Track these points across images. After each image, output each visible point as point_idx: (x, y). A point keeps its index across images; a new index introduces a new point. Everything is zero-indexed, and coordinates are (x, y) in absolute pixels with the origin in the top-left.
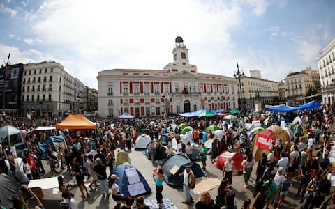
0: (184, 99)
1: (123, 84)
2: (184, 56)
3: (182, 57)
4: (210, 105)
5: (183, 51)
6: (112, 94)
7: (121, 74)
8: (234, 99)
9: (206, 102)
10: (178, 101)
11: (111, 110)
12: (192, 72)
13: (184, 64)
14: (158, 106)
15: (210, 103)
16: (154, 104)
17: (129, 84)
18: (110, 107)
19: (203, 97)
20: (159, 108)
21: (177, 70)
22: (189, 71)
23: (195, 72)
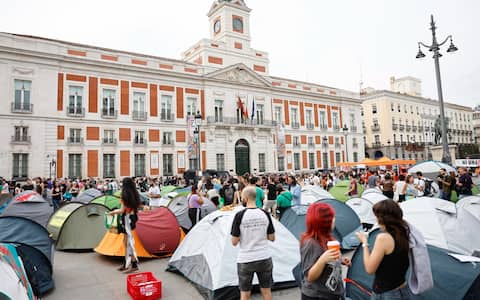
0: (236, 137)
1: (66, 83)
2: (238, 24)
3: (235, 29)
4: (297, 155)
5: (239, 13)
6: (27, 107)
7: (64, 52)
8: (355, 145)
9: (289, 147)
10: (221, 141)
11: (21, 159)
12: (257, 68)
13: (238, 46)
14: (168, 151)
15: (297, 151)
16: (157, 145)
17: (86, 85)
18: (18, 149)
19: (282, 134)
20: (170, 156)
21: (219, 61)
22: (250, 65)
23: (262, 69)
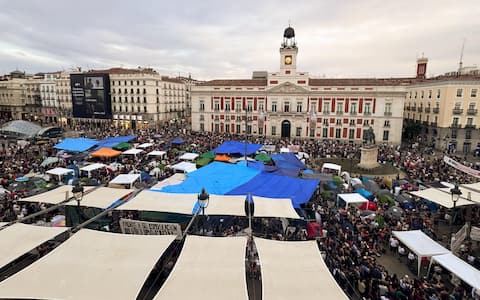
1: (214, 100)
3: (287, 63)
4: (326, 129)
5: (290, 53)
6: (203, 109)
7: (213, 89)
8: (388, 125)
9: (318, 124)
11: (202, 125)
12: (299, 82)
13: (288, 72)
14: (250, 124)
17: (220, 100)
18: (201, 122)
19: (314, 118)
20: (250, 127)
21: (276, 82)
22: (295, 81)
23: (303, 82)
